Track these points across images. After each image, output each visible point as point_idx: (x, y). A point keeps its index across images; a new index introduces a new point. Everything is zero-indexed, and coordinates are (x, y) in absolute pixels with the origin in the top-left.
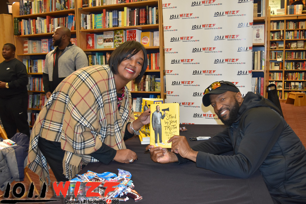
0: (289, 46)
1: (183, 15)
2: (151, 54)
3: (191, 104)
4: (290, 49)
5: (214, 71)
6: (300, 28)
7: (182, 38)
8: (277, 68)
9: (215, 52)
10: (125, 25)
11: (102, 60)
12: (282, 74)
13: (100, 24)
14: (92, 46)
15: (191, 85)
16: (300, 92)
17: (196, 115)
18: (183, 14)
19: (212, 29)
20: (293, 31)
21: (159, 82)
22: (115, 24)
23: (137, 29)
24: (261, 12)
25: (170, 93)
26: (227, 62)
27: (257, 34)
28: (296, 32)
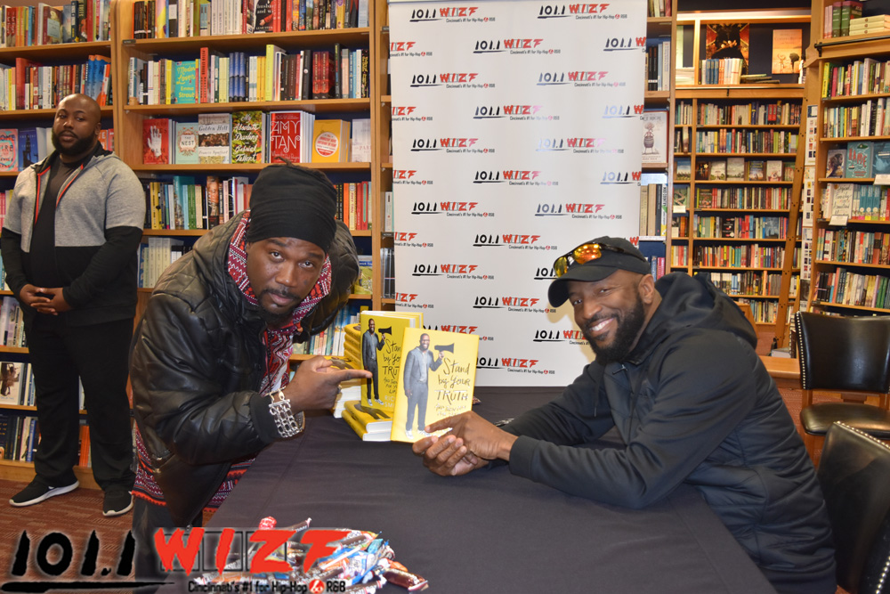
0: (704, 172)
1: (451, 76)
2: (345, 184)
3: (468, 330)
4: (707, 179)
5: (535, 238)
6: (735, 124)
7: (445, 142)
8: (675, 234)
9: (537, 184)
10: (269, 97)
11: (194, 199)
12: (688, 249)
13: (190, 92)
14: (161, 156)
15: (470, 275)
17: (481, 363)
18: (448, 75)
19: (530, 121)
20: (717, 129)
21: (367, 265)
22: (236, 94)
23: (304, 110)
24: (657, 79)
25: (408, 298)
26: (570, 214)
27: (646, 137)
28: (725, 134)
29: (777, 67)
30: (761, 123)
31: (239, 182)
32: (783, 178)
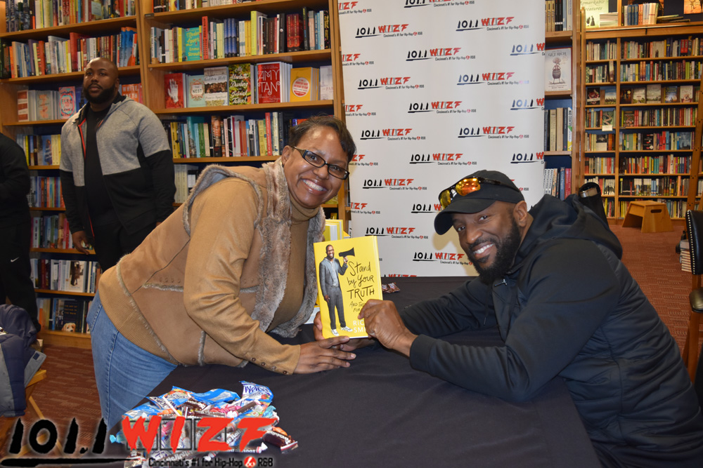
0: (627, 97)
1: (387, 28)
3: (408, 231)
4: (630, 103)
5: (458, 156)
6: (653, 57)
7: (384, 81)
8: (603, 148)
9: (459, 112)
10: (254, 53)
11: (203, 134)
12: (614, 160)
13: (196, 52)
14: (178, 102)
15: (408, 187)
16: (655, 199)
17: (419, 257)
19: (452, 60)
20: (637, 62)
22: (230, 51)
23: (282, 61)
24: (562, 21)
25: (360, 206)
26: (487, 135)
27: (554, 70)
28: (644, 65)
29: (688, 9)
30: (675, 55)
31: (235, 119)
32: (694, 99)
